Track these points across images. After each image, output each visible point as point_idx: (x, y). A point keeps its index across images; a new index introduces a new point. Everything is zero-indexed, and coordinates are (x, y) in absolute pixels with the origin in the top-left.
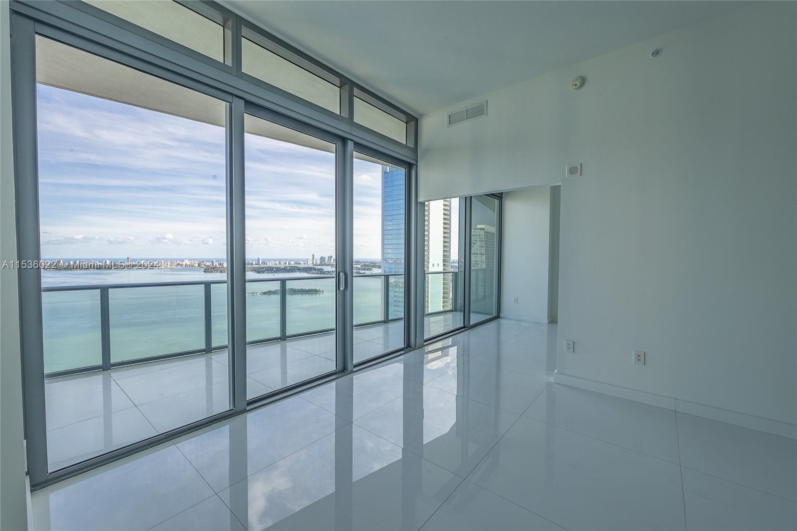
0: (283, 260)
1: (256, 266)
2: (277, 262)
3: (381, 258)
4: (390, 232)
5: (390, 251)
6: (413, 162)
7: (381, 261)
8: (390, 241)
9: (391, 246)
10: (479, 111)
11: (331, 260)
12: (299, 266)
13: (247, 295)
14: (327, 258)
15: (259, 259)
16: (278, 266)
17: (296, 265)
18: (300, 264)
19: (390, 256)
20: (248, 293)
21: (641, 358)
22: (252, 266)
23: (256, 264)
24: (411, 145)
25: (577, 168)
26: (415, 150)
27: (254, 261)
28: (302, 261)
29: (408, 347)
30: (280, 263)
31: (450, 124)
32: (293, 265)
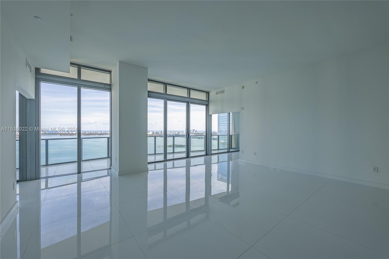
0: (172, 131)
1: (161, 134)
2: (170, 132)
3: (217, 130)
4: (222, 118)
5: (222, 127)
6: (208, 104)
7: (217, 132)
8: (222, 122)
9: (222, 125)
10: (223, 92)
11: (194, 131)
12: (179, 134)
13: (156, 147)
14: (192, 130)
15: (162, 131)
16: (170, 134)
17: (178, 134)
18: (180, 133)
19: (222, 129)
20: (157, 147)
21: (255, 154)
22: (159, 134)
23: (160, 133)
24: (207, 100)
25: (242, 108)
26: (208, 101)
27: (160, 132)
28: (181, 132)
29: (207, 154)
30: (171, 133)
31: (216, 94)
32: (177, 134)
